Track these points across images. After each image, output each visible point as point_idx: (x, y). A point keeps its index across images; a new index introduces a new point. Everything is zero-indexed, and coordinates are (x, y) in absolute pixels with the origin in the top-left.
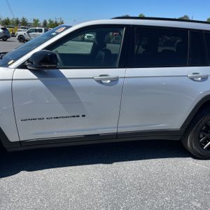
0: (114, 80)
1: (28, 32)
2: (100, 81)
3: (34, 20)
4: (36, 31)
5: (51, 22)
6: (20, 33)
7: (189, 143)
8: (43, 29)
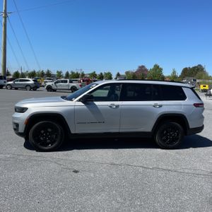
0: (117, 106)
1: (55, 83)
2: (111, 107)
3: (58, 72)
4: (62, 82)
5: (73, 73)
6: (48, 84)
7: (157, 139)
8: (68, 80)
